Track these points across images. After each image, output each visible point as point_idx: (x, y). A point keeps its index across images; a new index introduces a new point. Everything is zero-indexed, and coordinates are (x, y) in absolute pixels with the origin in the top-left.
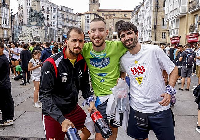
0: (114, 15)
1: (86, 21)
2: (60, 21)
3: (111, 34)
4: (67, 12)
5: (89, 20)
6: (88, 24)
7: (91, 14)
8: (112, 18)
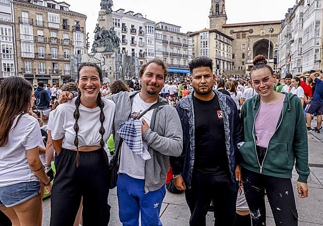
0: (251, 31)
1: (203, 44)
2: (160, 46)
3: (245, 63)
4: (170, 32)
5: (207, 42)
6: (205, 48)
7: (210, 32)
8: (246, 36)
